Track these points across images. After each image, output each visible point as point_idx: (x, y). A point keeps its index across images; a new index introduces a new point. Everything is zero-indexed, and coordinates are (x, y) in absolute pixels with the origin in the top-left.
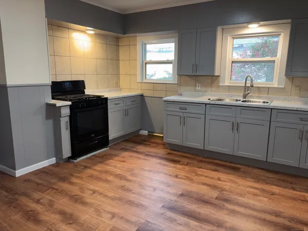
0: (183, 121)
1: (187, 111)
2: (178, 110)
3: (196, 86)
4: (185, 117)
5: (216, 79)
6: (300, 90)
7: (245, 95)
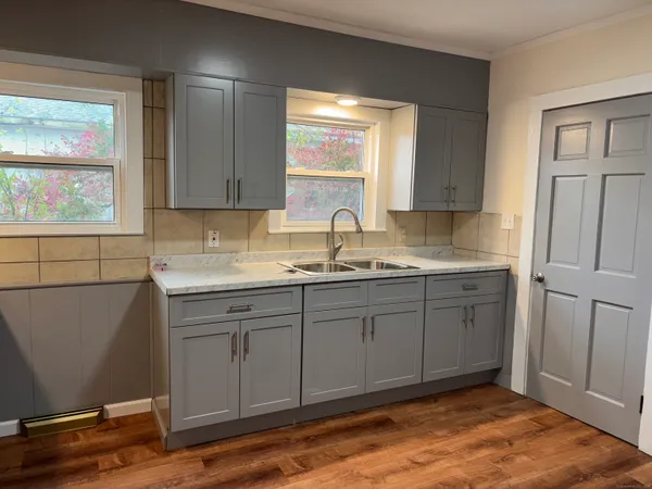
0: (240, 346)
1: (253, 313)
2: (225, 315)
3: (204, 239)
4: (247, 334)
5: (260, 218)
6: (406, 234)
7: (335, 252)
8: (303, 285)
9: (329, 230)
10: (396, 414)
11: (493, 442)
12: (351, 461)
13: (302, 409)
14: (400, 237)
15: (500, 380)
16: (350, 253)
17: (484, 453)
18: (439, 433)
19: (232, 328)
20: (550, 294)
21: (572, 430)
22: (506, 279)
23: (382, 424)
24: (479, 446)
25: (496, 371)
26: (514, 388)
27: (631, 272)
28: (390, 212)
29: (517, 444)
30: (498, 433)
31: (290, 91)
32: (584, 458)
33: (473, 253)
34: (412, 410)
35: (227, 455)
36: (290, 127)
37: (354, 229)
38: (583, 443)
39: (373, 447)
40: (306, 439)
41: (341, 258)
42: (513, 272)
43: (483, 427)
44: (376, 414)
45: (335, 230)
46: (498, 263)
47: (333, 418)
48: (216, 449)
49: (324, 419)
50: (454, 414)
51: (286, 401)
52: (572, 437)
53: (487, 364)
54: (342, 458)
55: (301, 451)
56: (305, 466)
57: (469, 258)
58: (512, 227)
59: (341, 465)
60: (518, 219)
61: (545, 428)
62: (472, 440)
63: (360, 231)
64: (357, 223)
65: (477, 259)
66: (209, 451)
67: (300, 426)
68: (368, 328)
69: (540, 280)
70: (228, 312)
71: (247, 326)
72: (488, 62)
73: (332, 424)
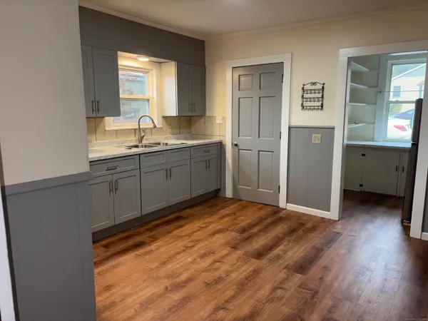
0: (113, 187)
1: (118, 170)
2: (105, 172)
4: (116, 181)
5: (101, 122)
6: (171, 128)
7: (141, 139)
8: (139, 154)
9: (137, 127)
10: (184, 214)
11: (228, 215)
12: (174, 233)
13: (142, 216)
14: (169, 130)
15: (221, 194)
16: (148, 140)
17: (226, 219)
18: (205, 217)
19: (109, 178)
20: (240, 151)
21: (255, 206)
22: (220, 146)
23: (179, 218)
24: (223, 217)
25: (218, 191)
26: (227, 196)
27: (272, 137)
28: (163, 117)
29: (237, 214)
30: (228, 212)
31: (120, 53)
32: (263, 213)
33: (203, 136)
34: (188, 211)
35: (113, 243)
36: (120, 72)
37: (152, 126)
38: (261, 209)
39: (181, 226)
40: (148, 230)
41: (144, 142)
42: (224, 143)
43: (221, 212)
44: (174, 215)
45: (141, 127)
46: (216, 139)
47: (155, 220)
48: (109, 240)
49: (150, 222)
50: (208, 210)
51: (135, 214)
52: (255, 208)
53: (214, 188)
54: (170, 232)
55: (148, 234)
56: (155, 239)
57: (201, 139)
58: (221, 122)
59: (171, 234)
60: (224, 118)
61: (244, 207)
62: (220, 216)
63: (155, 127)
64: (153, 123)
65: (205, 139)
66: (104, 242)
67: (141, 226)
68: (169, 174)
69: (236, 145)
70: (107, 170)
71: (116, 177)
72: (204, 41)
73: (156, 222)
